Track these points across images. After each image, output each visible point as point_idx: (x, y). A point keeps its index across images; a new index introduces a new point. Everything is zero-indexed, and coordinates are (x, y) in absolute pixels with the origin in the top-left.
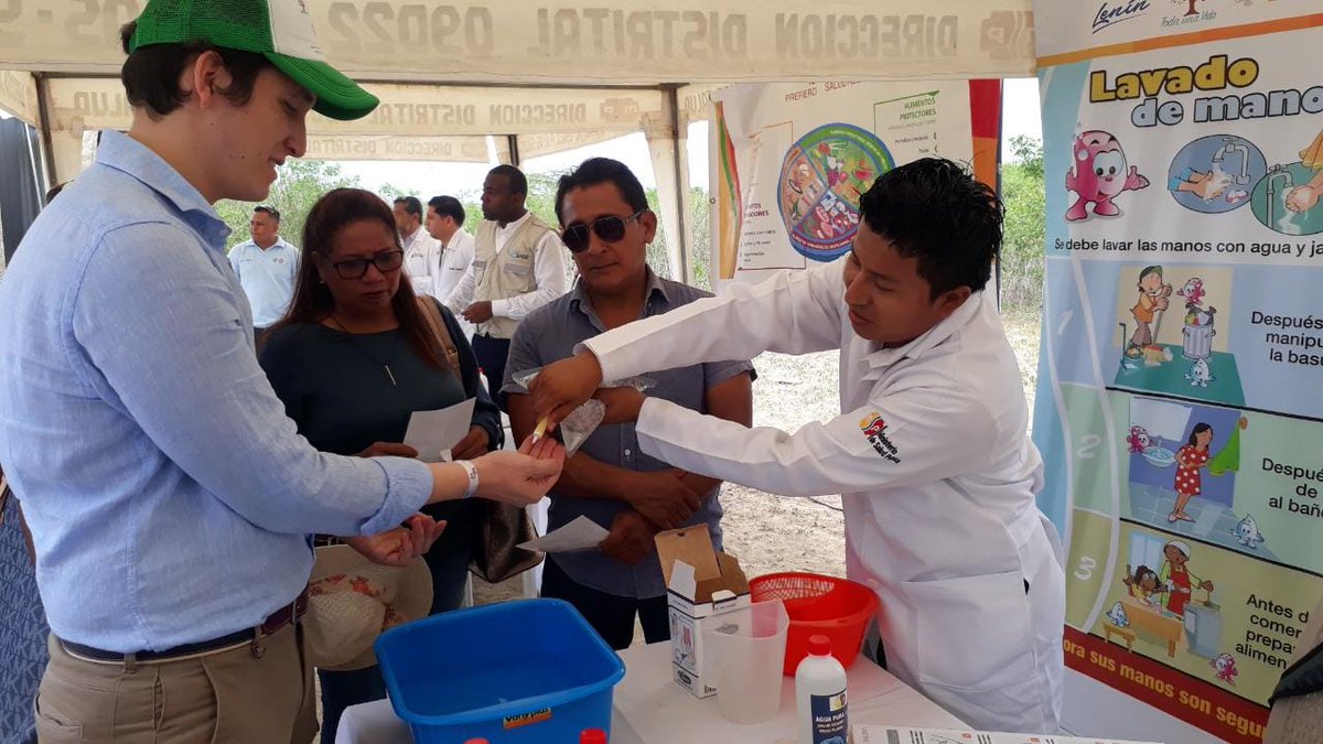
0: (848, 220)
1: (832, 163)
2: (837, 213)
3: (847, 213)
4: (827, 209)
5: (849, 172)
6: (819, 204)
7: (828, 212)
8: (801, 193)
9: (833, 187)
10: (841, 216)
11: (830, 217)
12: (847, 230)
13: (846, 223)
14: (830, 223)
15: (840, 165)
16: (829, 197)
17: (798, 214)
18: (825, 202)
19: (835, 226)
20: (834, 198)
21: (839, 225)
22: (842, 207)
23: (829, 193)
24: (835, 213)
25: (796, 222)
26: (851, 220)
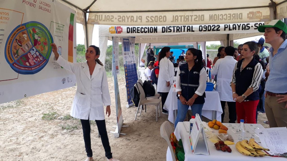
0: (39, 59)
1: (36, 37)
2: (36, 56)
3: (39, 56)
4: (32, 54)
5: (42, 41)
6: (30, 52)
7: (33, 56)
8: (21, 46)
9: (35, 46)
10: (37, 57)
11: (33, 57)
12: (39, 62)
13: (39, 60)
14: (33, 60)
15: (39, 39)
16: (33, 50)
17: (18, 55)
18: (31, 52)
19: (34, 61)
20: (35, 50)
21: (36, 61)
22: (38, 54)
23: (34, 48)
24: (35, 56)
25: (17, 58)
26: (40, 59)
